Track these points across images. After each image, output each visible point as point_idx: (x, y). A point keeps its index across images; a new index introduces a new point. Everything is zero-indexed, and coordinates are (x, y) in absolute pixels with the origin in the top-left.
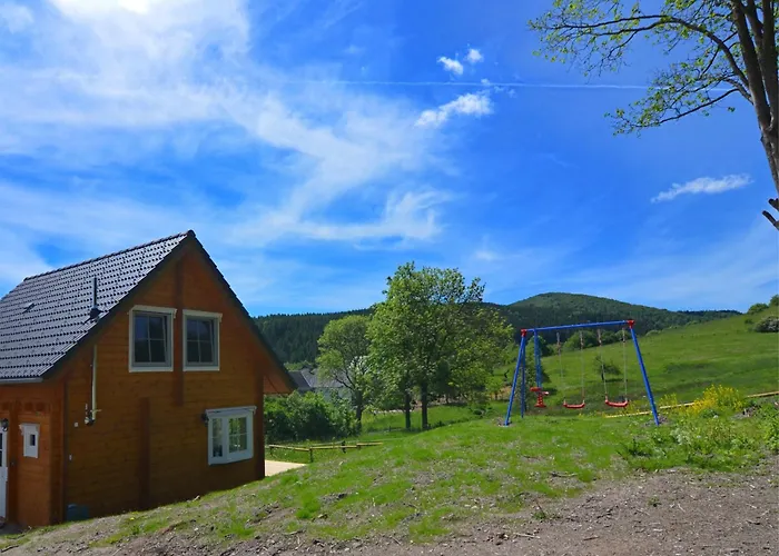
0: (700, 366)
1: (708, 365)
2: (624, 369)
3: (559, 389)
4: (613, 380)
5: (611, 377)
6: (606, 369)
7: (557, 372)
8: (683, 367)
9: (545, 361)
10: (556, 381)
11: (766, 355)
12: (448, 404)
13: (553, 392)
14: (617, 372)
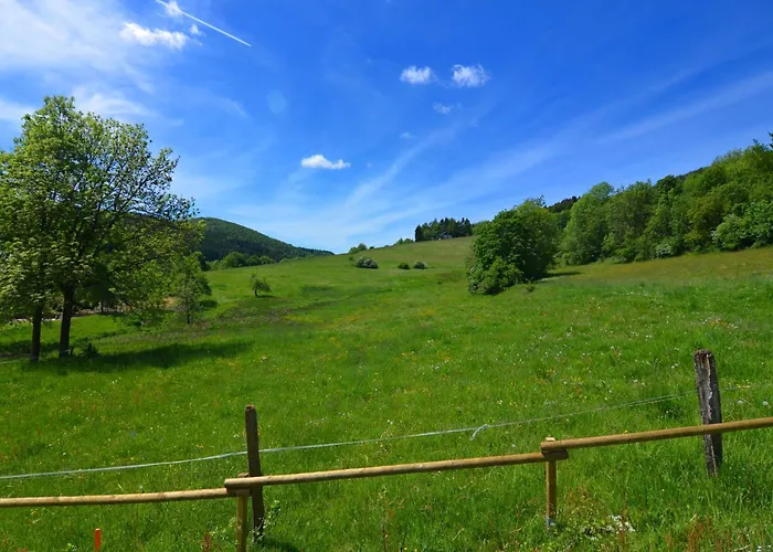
0: (325, 289)
1: (330, 288)
2: (272, 287)
3: (219, 302)
4: (264, 296)
5: (263, 293)
6: (259, 286)
7: (216, 286)
8: (314, 289)
9: (208, 275)
10: (216, 295)
11: (364, 284)
12: (103, 313)
13: (213, 304)
14: (268, 289)
